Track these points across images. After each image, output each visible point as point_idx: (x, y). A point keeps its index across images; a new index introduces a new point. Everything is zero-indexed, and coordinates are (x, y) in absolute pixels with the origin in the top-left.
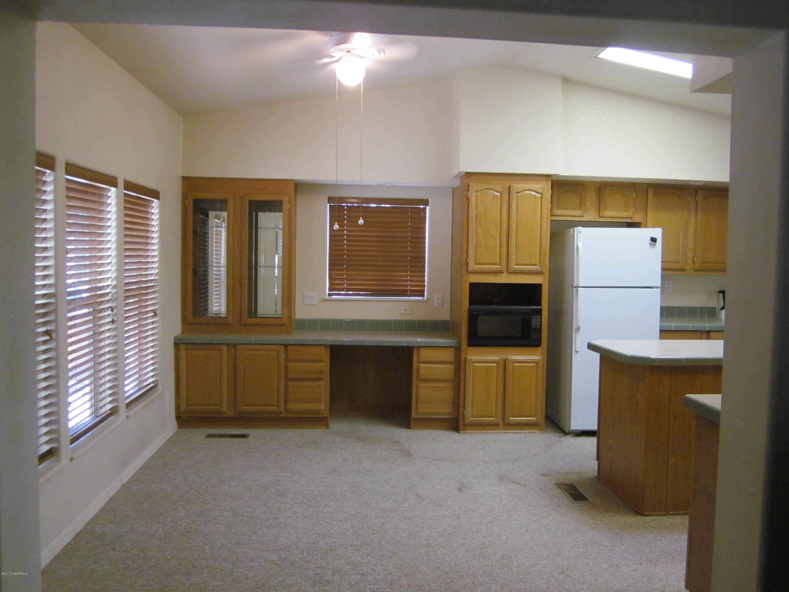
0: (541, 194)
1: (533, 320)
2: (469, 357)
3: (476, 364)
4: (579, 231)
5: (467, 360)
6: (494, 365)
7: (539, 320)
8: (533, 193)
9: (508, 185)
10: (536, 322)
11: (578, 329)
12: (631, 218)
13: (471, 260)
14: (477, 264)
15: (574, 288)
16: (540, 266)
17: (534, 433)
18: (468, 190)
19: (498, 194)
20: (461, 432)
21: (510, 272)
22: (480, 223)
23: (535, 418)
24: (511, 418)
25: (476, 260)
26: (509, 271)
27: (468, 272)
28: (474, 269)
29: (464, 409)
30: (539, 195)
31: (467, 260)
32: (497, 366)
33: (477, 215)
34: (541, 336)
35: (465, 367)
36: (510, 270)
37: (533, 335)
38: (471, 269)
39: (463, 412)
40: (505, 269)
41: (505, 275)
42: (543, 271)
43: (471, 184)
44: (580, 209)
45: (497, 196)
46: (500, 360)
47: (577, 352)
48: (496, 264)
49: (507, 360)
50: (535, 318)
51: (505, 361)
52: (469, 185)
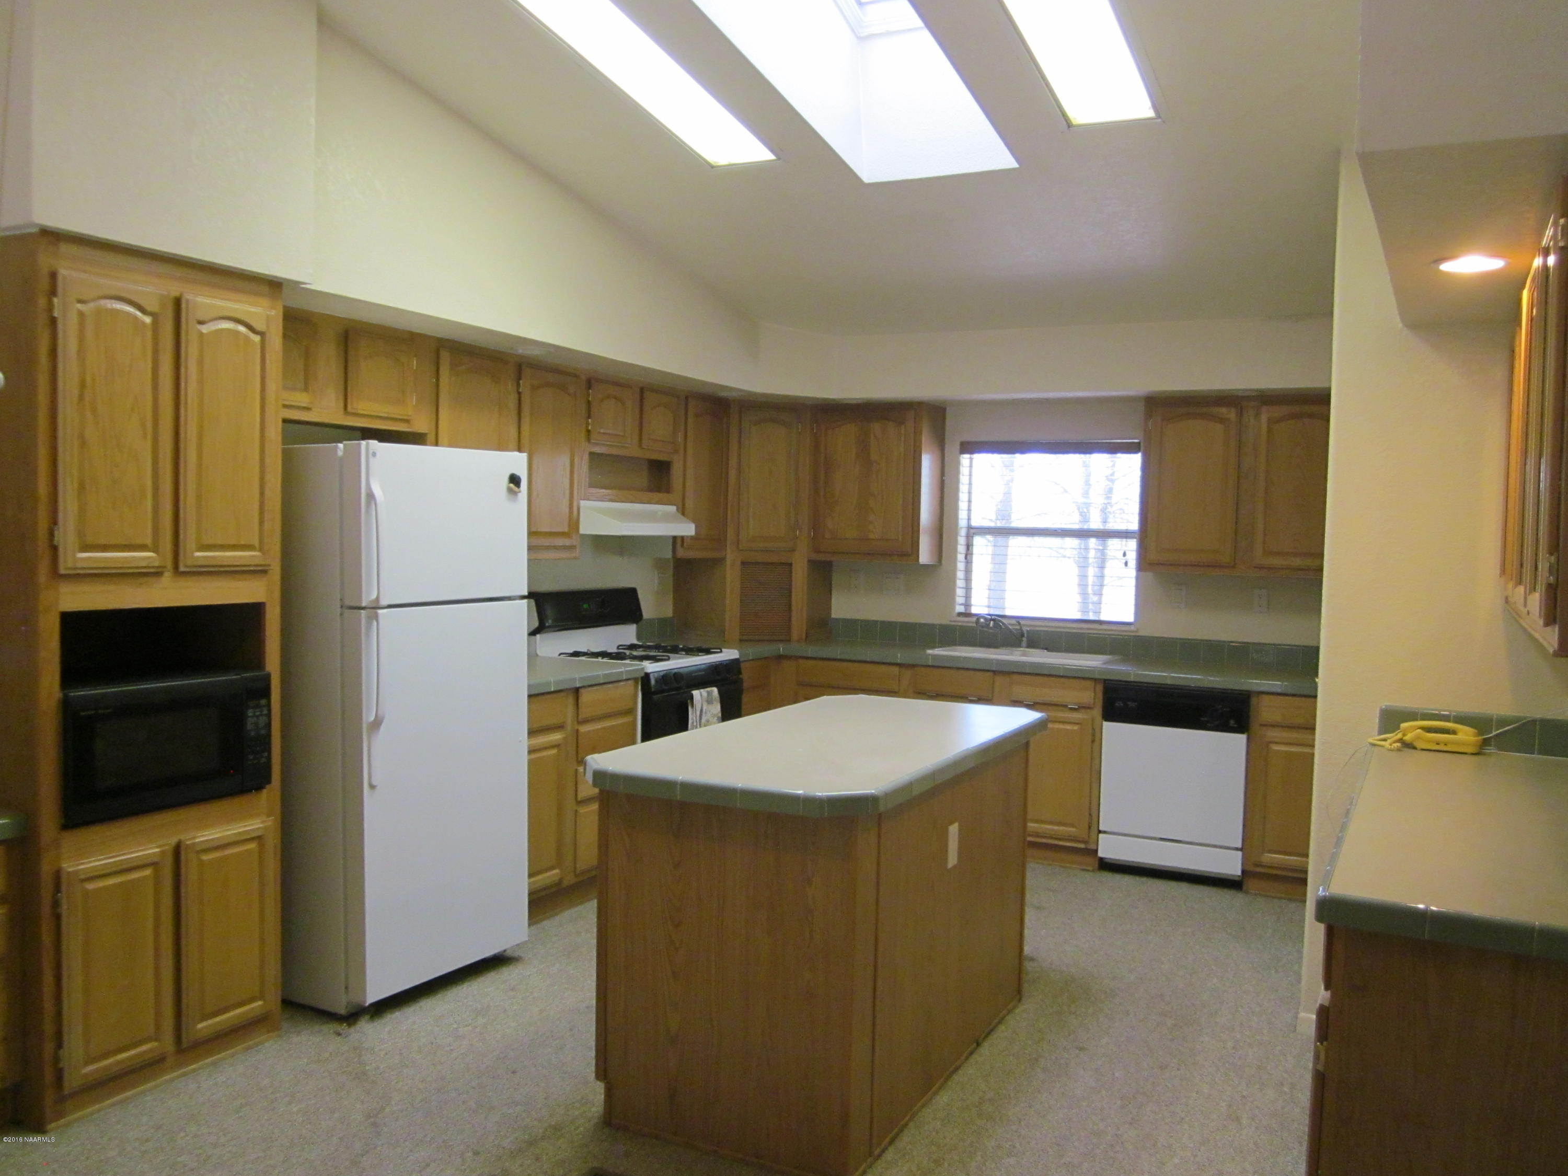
0: (261, 334)
1: (250, 713)
2: (68, 867)
3: (91, 886)
4: (371, 451)
5: (64, 879)
6: (148, 872)
7: (265, 712)
8: (242, 329)
9: (177, 294)
10: (258, 717)
11: (376, 724)
12: (407, 421)
13: (67, 536)
14: (86, 548)
15: (362, 611)
16: (261, 550)
17: (257, 1045)
18: (53, 292)
19: (148, 320)
20: (49, 1127)
21: (188, 570)
22: (94, 410)
23: (260, 1003)
24: (200, 1026)
25: (81, 534)
26: (182, 569)
27: (56, 575)
28: (79, 565)
29: (60, 1046)
30: (257, 338)
31: (51, 534)
32: (156, 871)
33: (83, 385)
34: (269, 758)
35: (56, 904)
36: (186, 566)
37: (251, 757)
38: (70, 565)
39: (57, 1059)
40: (169, 564)
41: (167, 576)
42: (269, 565)
43: (63, 272)
44: (306, 389)
45: (143, 323)
46: (163, 852)
47: (372, 787)
48: (143, 548)
49: (183, 848)
50: (254, 707)
51: (177, 850)
52: (53, 276)
